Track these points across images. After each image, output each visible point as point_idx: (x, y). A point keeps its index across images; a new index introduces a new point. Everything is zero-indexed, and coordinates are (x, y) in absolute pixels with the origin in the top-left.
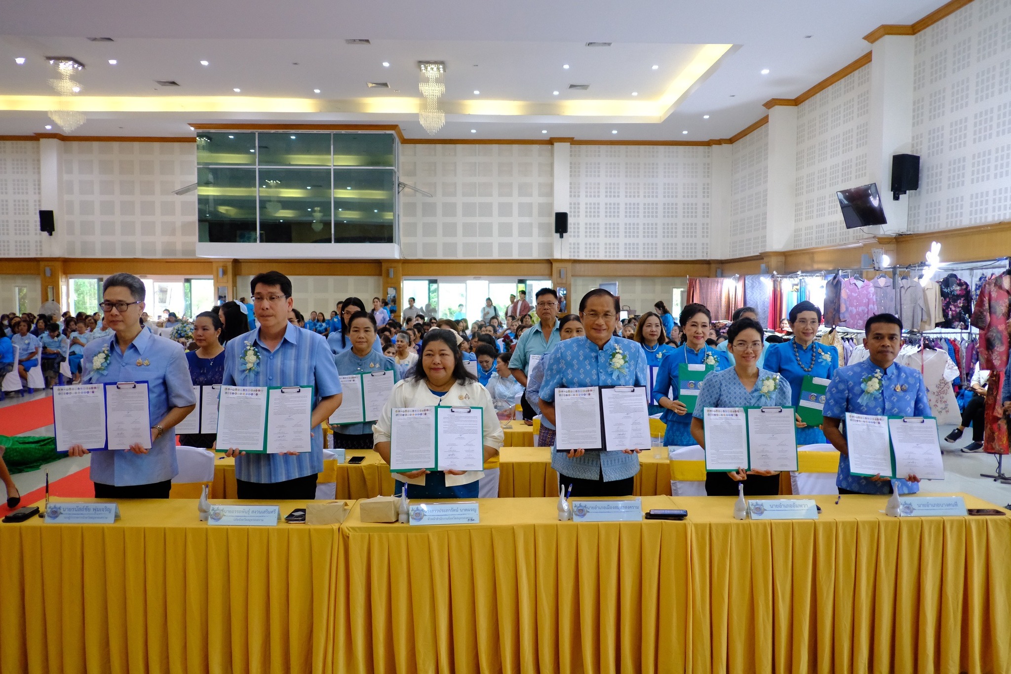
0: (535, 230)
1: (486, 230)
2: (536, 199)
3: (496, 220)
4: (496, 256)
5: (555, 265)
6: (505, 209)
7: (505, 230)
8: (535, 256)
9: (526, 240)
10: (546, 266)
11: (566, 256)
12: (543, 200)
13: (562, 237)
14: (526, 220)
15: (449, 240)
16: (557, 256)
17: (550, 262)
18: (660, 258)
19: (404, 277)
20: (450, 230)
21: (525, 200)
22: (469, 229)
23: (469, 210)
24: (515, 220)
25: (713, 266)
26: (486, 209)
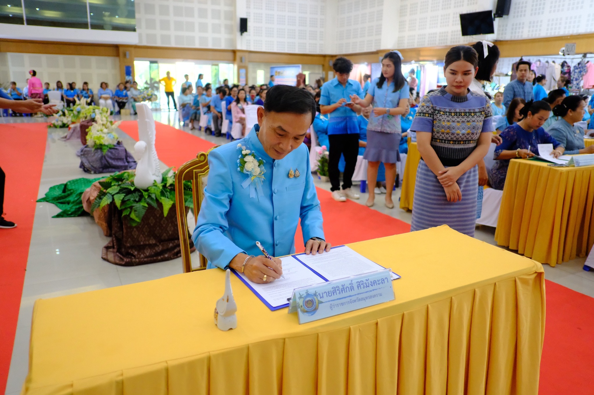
0: (223, 29)
1: (190, 27)
2: (223, 8)
3: (196, 20)
4: (197, 46)
5: (238, 55)
6: (203, 13)
7: (203, 28)
8: (223, 47)
9: (216, 35)
10: (230, 55)
11: (244, 48)
12: (227, 8)
13: (241, 35)
14: (216, 21)
15: (165, 32)
16: (239, 47)
17: (234, 52)
18: (297, 52)
19: (135, 58)
20: (165, 25)
21: (216, 7)
22: (179, 26)
23: (178, 11)
24: (210, 21)
25: (327, 59)
26: (190, 12)
